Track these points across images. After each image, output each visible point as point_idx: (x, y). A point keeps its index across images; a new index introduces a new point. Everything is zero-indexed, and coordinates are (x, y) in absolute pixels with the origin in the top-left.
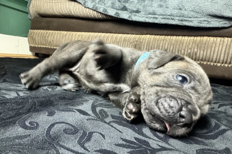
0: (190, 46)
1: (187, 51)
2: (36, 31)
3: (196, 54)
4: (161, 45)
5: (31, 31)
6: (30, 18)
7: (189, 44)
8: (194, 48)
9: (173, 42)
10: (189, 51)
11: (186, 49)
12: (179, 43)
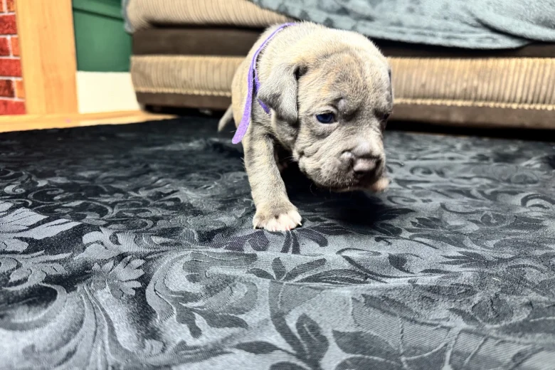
0: (466, 76)
1: (461, 85)
2: (148, 59)
3: (476, 90)
4: (414, 76)
5: (135, 60)
6: (129, 30)
7: (464, 72)
8: (473, 80)
9: (436, 70)
10: (465, 85)
11: (459, 83)
12: (446, 71)
